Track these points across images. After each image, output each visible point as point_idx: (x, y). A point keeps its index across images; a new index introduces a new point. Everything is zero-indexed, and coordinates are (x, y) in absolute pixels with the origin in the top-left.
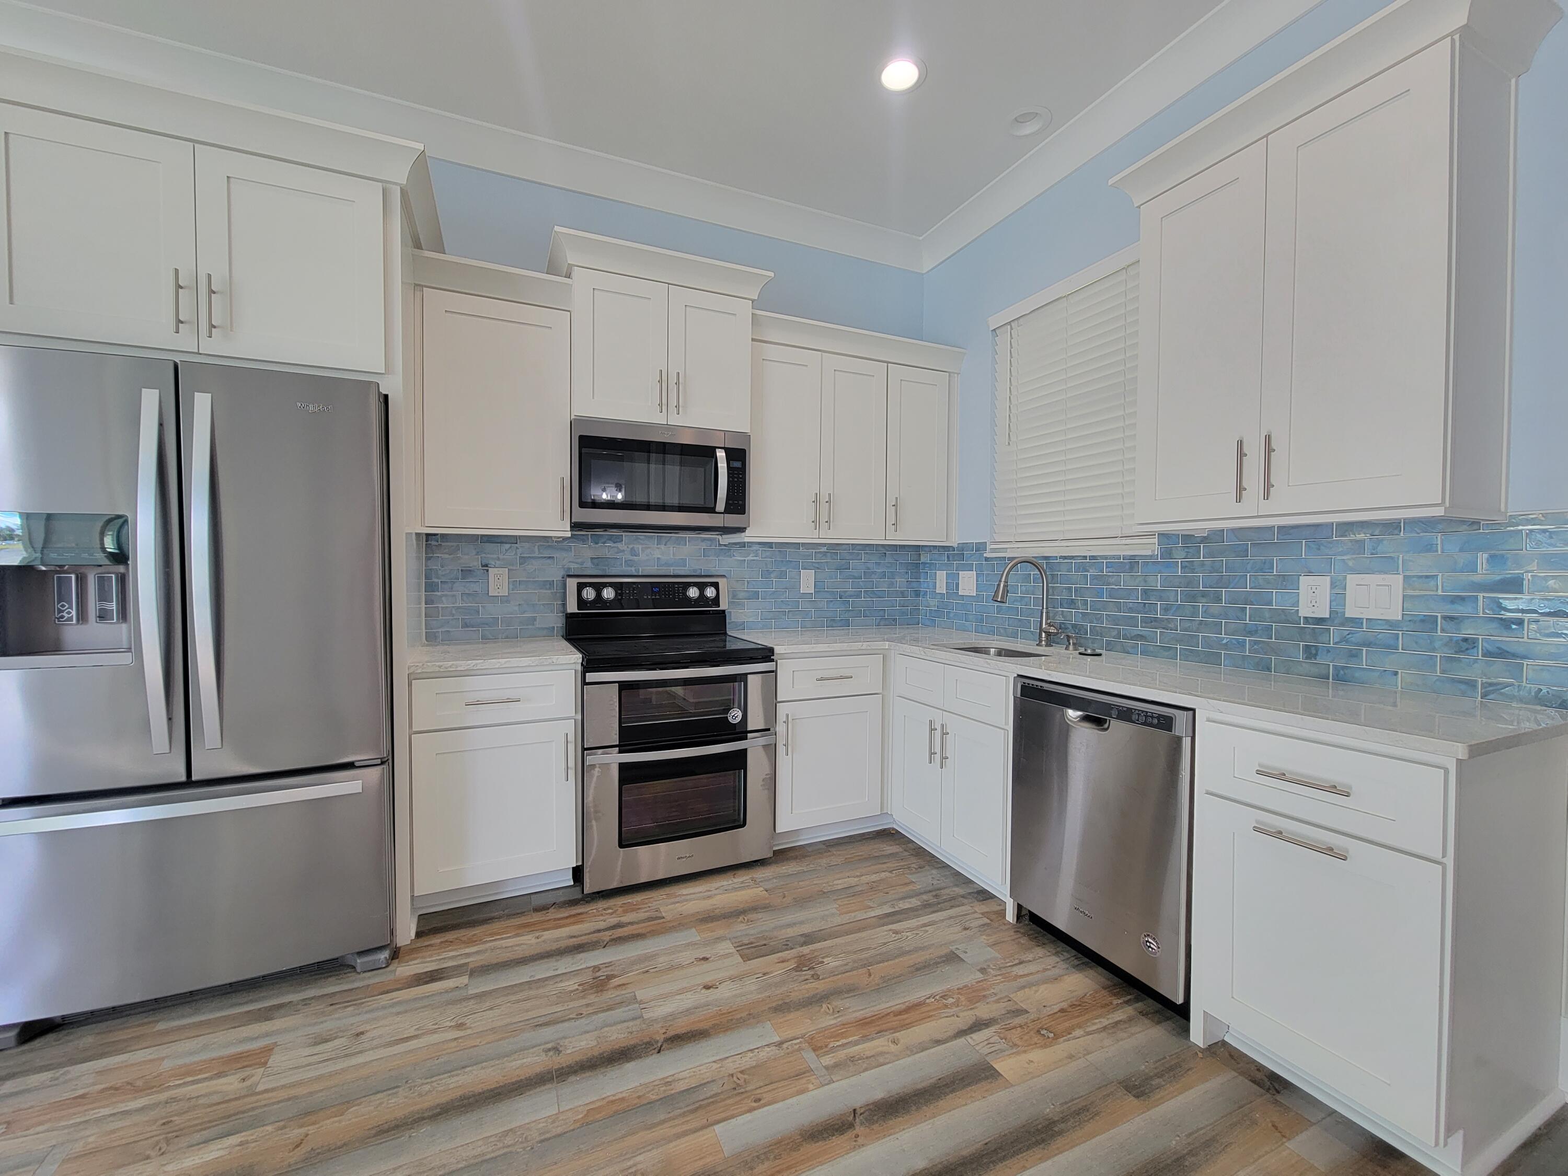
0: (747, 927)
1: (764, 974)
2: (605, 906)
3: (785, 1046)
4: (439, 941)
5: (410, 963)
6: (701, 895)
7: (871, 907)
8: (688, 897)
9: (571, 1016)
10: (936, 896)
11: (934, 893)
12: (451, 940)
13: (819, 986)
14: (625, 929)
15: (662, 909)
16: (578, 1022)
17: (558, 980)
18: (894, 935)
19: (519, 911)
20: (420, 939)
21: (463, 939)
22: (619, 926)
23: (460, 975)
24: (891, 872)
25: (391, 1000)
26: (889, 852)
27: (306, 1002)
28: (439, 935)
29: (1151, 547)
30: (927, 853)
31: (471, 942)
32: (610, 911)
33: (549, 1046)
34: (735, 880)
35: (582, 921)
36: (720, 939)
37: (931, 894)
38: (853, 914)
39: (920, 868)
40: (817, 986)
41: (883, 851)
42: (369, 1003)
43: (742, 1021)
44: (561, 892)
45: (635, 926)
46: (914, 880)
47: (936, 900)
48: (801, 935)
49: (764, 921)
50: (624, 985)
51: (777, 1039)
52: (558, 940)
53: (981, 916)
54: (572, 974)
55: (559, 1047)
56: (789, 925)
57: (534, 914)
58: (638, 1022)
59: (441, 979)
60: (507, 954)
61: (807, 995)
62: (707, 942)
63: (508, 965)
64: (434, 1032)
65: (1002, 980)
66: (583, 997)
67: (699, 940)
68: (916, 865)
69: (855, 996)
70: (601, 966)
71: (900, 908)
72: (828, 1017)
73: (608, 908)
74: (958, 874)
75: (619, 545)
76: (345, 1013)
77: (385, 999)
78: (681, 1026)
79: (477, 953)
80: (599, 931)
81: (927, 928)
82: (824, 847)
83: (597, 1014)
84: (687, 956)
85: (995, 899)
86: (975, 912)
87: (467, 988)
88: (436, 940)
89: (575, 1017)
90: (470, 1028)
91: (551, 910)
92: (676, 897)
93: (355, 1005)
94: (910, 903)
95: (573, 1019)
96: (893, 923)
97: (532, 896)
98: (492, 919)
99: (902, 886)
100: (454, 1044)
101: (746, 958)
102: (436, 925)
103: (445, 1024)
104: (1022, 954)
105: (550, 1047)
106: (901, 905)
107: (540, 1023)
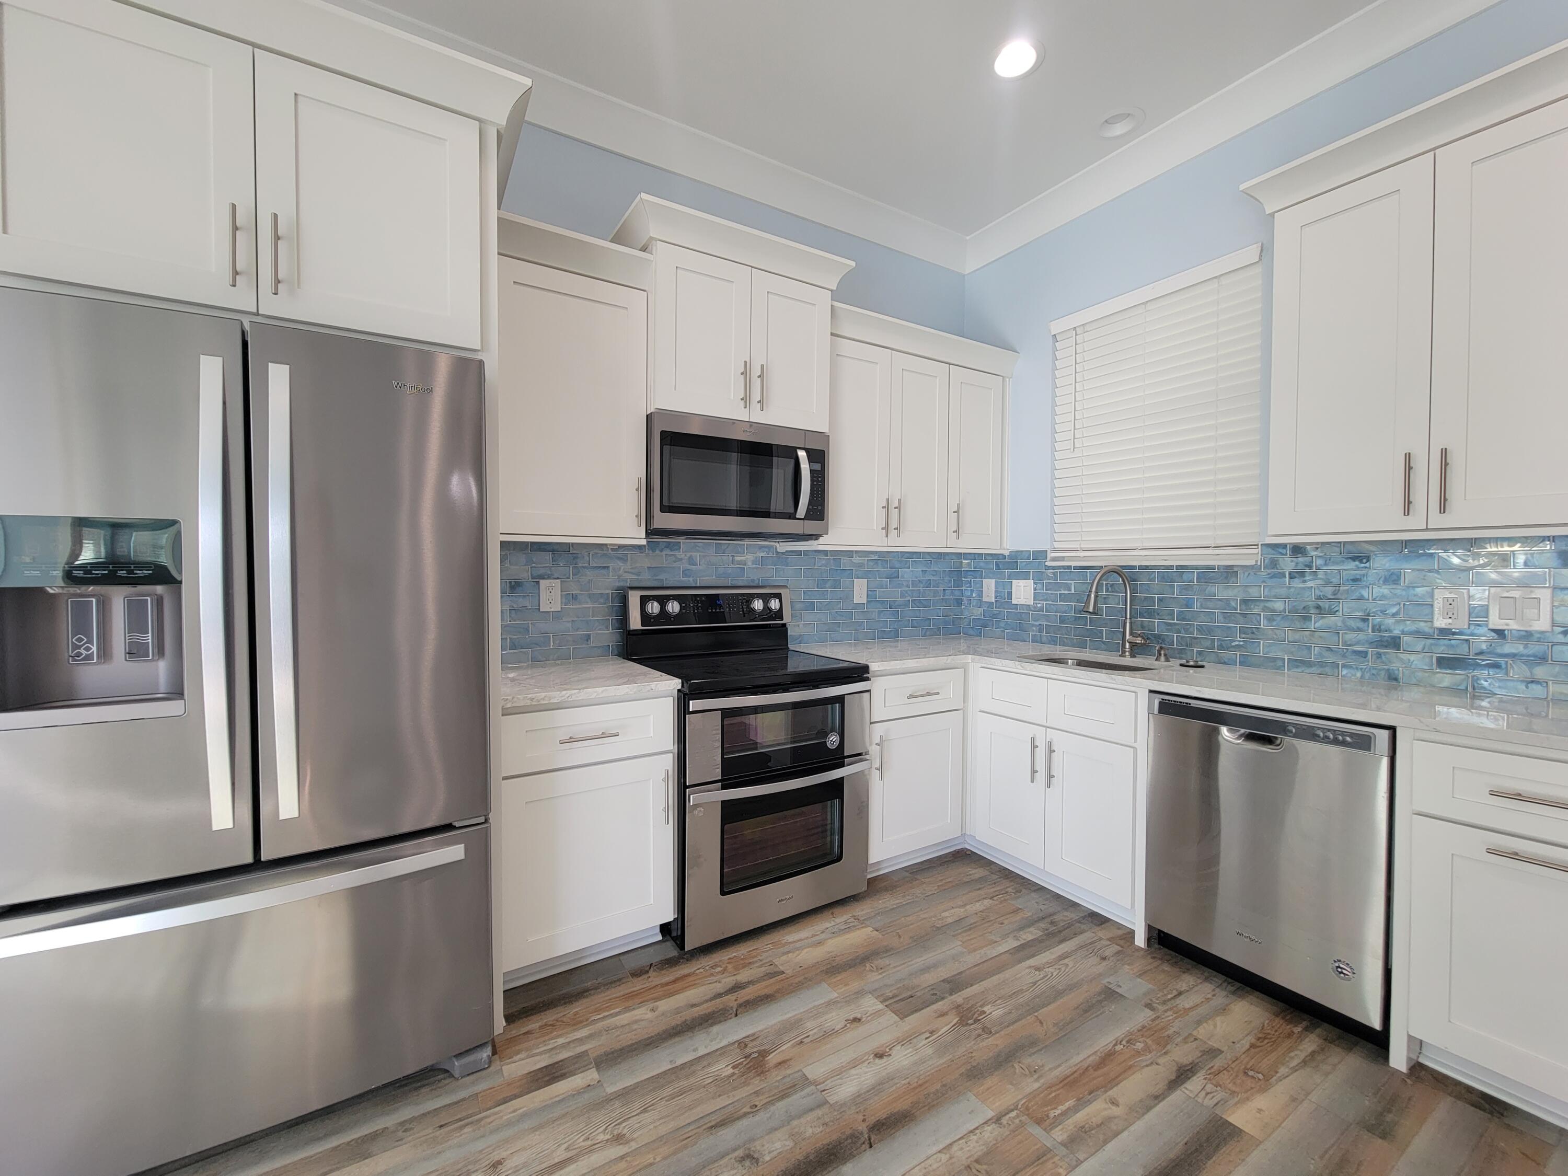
0: (880, 976)
1: (932, 1033)
2: (711, 963)
3: (1004, 1120)
4: (538, 1025)
5: (516, 1058)
6: (810, 941)
7: (996, 942)
8: (798, 945)
9: (745, 1110)
10: (1052, 923)
11: (1049, 920)
12: (551, 1023)
13: (996, 1043)
14: (747, 990)
15: (776, 961)
16: (757, 1118)
17: (705, 1063)
18: (1037, 972)
19: (615, 978)
20: (512, 1026)
21: (565, 1019)
22: (737, 987)
23: (584, 1068)
24: (991, 898)
25: (514, 1111)
26: (977, 876)
27: (406, 1126)
28: (534, 1018)
29: (1250, 557)
30: (1015, 874)
31: (577, 1023)
32: (719, 969)
33: (740, 1153)
34: (838, 920)
35: (695, 984)
36: (860, 993)
37: (1046, 920)
38: (982, 951)
39: (1017, 892)
40: (995, 1042)
41: (970, 875)
42: (489, 1120)
43: (940, 1095)
44: (651, 950)
45: (758, 986)
46: (1020, 907)
47: (1055, 928)
48: (943, 981)
49: (895, 967)
50: (784, 1062)
51: (990, 1114)
52: (678, 1011)
53: (1109, 943)
54: (718, 1053)
55: (752, 1153)
56: (926, 969)
57: (635, 980)
58: (825, 1109)
59: (563, 1076)
60: (629, 1035)
61: (991, 1054)
62: (848, 999)
63: (636, 1049)
64: (590, 1150)
65: (1175, 1015)
66: (746, 1084)
67: (837, 998)
68: (1013, 889)
69: (1041, 1050)
70: (746, 1040)
71: (1025, 939)
72: (1030, 1080)
73: (716, 966)
74: (1058, 896)
75: (676, 553)
76: (464, 1136)
77: (507, 1111)
78: (879, 1109)
79: (591, 1036)
80: (719, 995)
81: (1066, 961)
82: (907, 874)
83: (773, 1104)
84: (835, 1019)
85: (1111, 922)
86: (1101, 939)
87: (602, 1085)
88: (533, 1024)
89: (750, 1110)
90: (633, 1140)
91: (652, 973)
92: (784, 945)
93: (472, 1123)
94: (1030, 932)
95: (749, 1113)
96: (1028, 958)
97: (621, 958)
98: (587, 990)
99: (1012, 915)
100: (623, 1165)
101: (903, 1015)
102: (525, 1005)
103: (598, 1137)
104: (1175, 983)
105: (742, 1155)
106: (1024, 937)
107: (713, 1123)
